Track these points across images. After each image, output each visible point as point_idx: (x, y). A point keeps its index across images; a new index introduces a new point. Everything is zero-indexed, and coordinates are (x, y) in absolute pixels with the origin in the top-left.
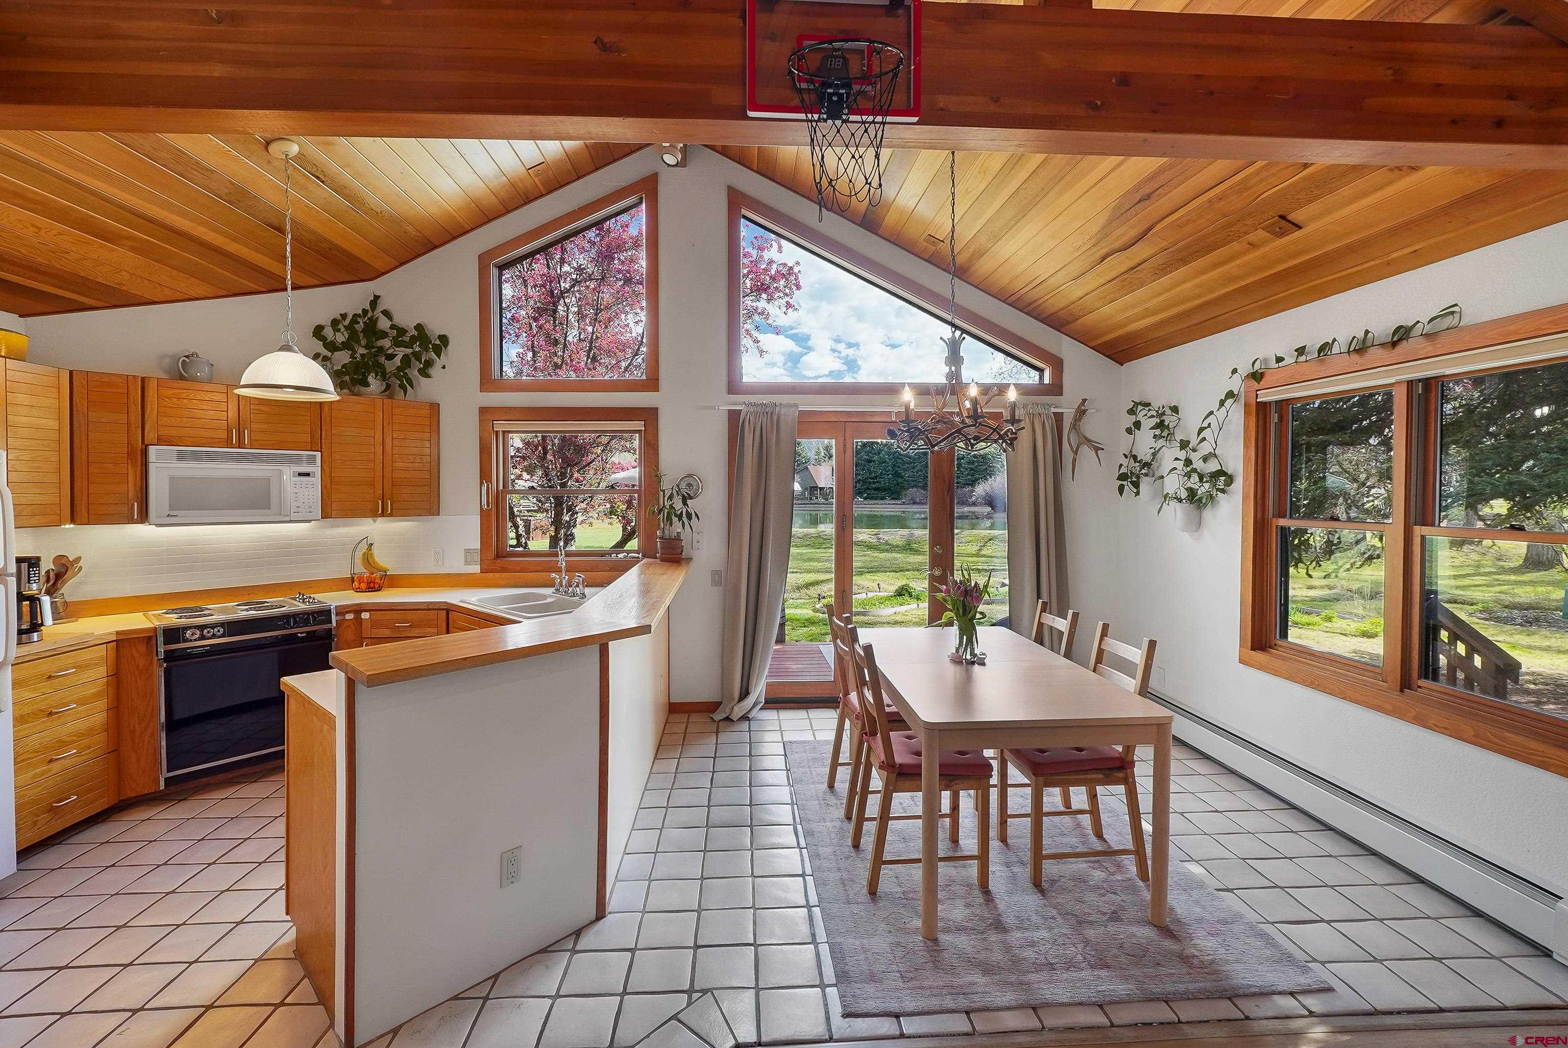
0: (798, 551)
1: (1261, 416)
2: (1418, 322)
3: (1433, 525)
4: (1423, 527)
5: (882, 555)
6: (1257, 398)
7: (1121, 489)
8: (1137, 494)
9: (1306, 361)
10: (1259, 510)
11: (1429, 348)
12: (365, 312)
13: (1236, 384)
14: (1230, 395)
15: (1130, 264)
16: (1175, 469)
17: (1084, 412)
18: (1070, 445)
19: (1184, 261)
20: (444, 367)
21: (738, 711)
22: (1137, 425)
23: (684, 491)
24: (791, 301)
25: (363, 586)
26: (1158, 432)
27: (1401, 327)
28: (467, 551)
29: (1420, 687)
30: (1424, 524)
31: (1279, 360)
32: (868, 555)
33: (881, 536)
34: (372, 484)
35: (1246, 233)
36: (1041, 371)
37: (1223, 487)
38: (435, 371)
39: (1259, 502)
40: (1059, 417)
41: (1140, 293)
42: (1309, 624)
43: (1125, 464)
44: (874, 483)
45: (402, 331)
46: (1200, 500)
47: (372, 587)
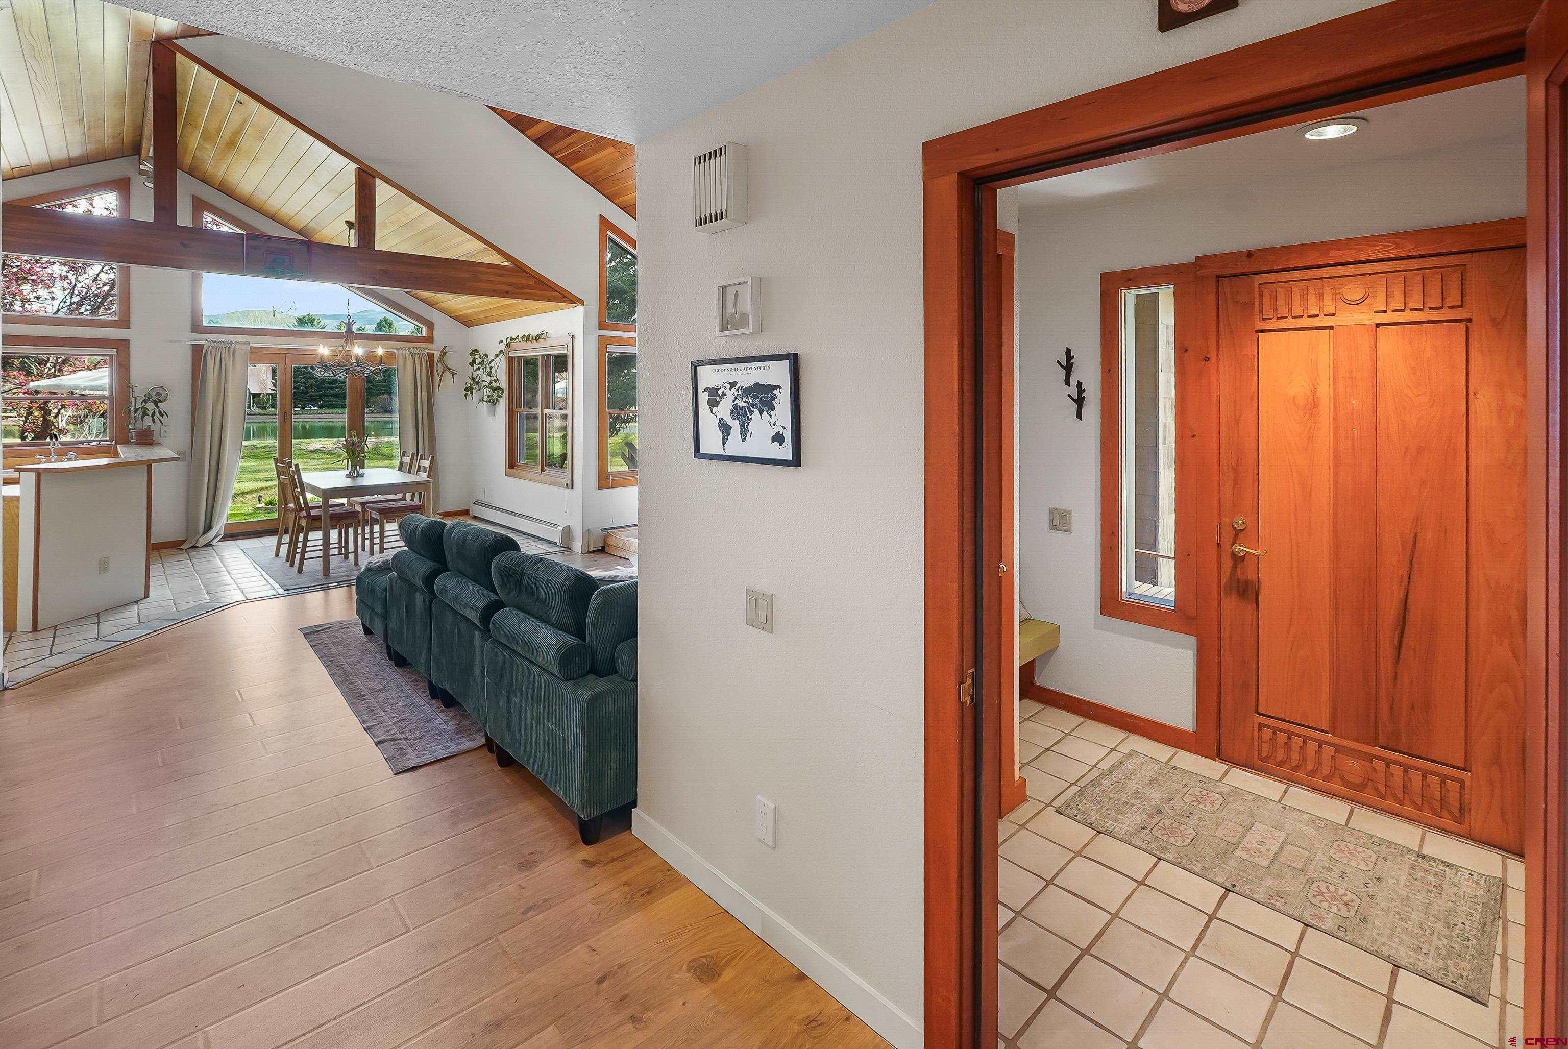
1: (511, 364)
6: (509, 355)
7: (465, 395)
8: (472, 397)
9: (522, 341)
10: (511, 405)
13: (502, 347)
14: (501, 352)
16: (485, 385)
17: (445, 353)
18: (437, 371)
21: (202, 541)
22: (474, 362)
23: (155, 398)
26: (480, 365)
31: (517, 338)
36: (421, 328)
37: (499, 395)
39: (511, 401)
40: (431, 356)
43: (468, 382)
46: (493, 402)
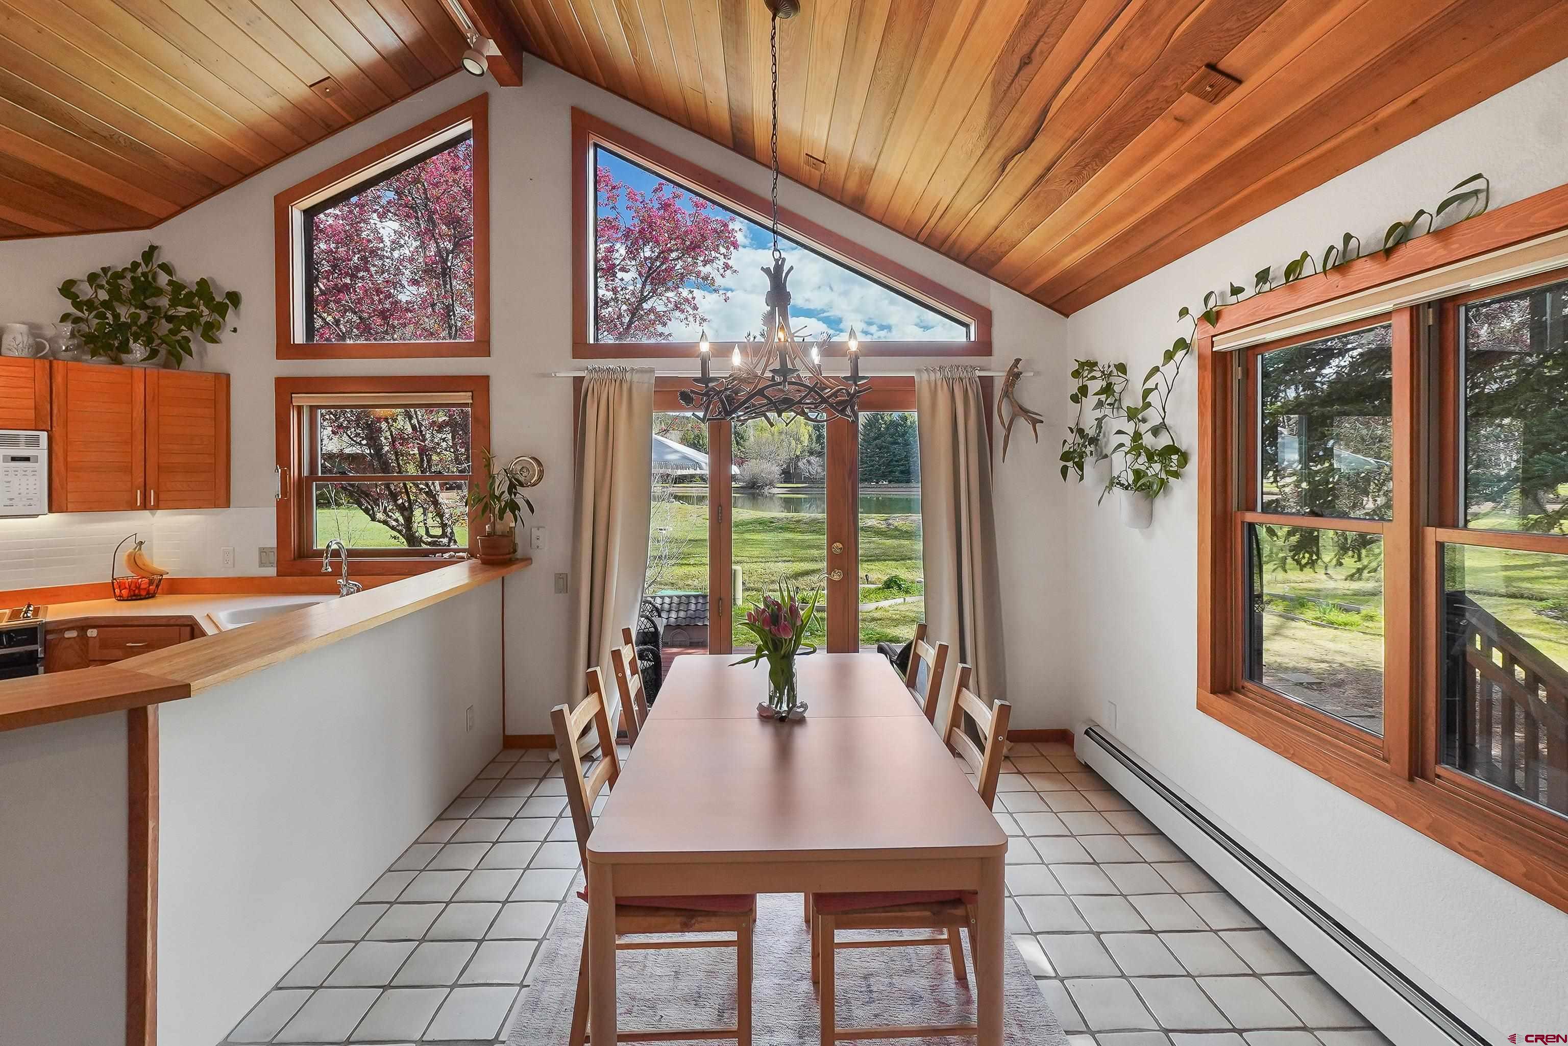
0: (800, 537)
1: (1219, 371)
2: (1421, 212)
3: (1455, 526)
4: (1439, 530)
5: (889, 542)
6: (1212, 347)
7: (1064, 471)
8: (1082, 478)
9: (1271, 290)
10: (1219, 500)
11: (1442, 252)
12: (135, 265)
13: (1186, 329)
14: (1181, 344)
15: (1036, 171)
16: (1122, 445)
17: (1018, 375)
18: (1000, 416)
19: (1100, 158)
20: (235, 330)
22: (1084, 390)
23: (521, 477)
24: (729, 262)
25: (125, 592)
26: (1103, 397)
27: (1398, 225)
28: (262, 551)
29: (1438, 776)
30: (1441, 524)
31: (1236, 291)
32: (874, 542)
33: (890, 521)
34: (128, 469)
35: (1169, 102)
36: (967, 326)
37: (1176, 469)
38: (225, 335)
39: (1219, 488)
40: (986, 385)
41: (1060, 213)
42: (1346, 624)
43: (1070, 441)
44: (898, 466)
45: (177, 287)
46: (1149, 486)
47: (137, 594)
